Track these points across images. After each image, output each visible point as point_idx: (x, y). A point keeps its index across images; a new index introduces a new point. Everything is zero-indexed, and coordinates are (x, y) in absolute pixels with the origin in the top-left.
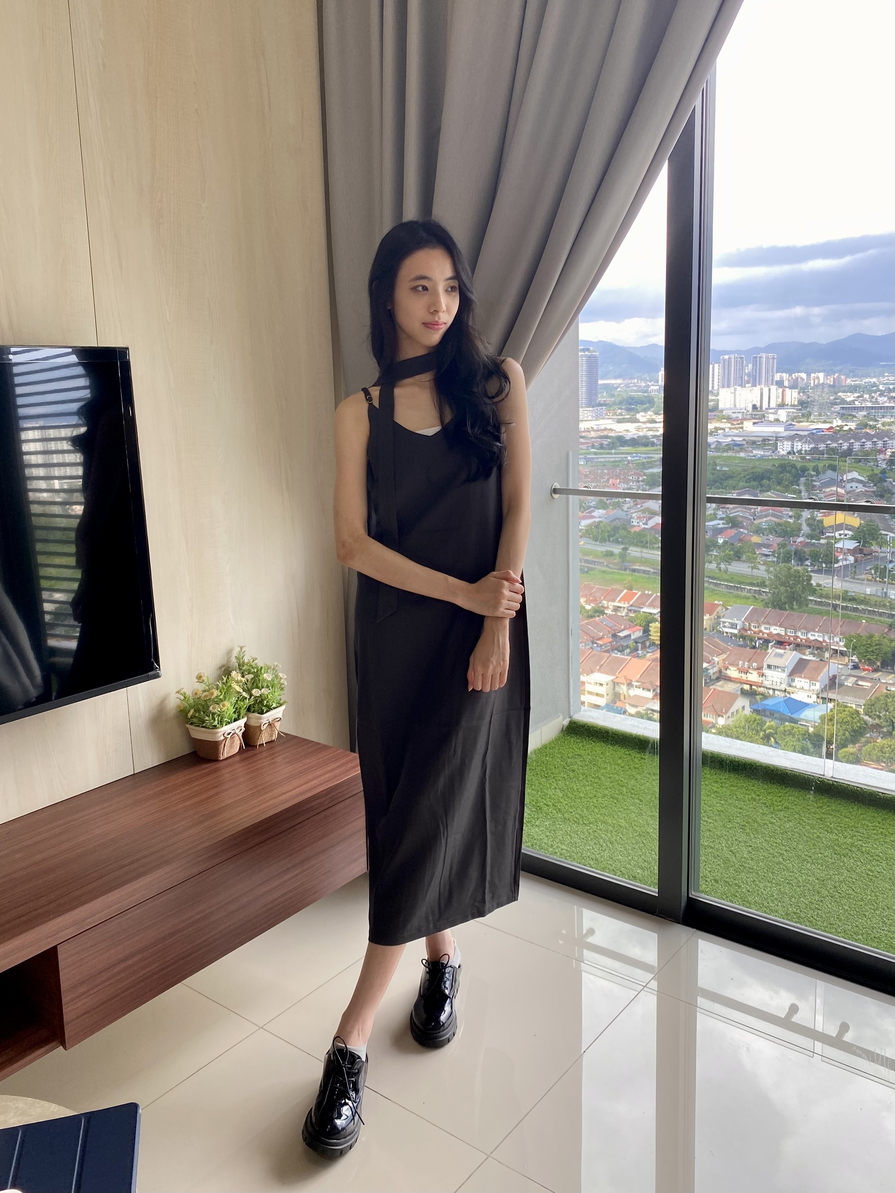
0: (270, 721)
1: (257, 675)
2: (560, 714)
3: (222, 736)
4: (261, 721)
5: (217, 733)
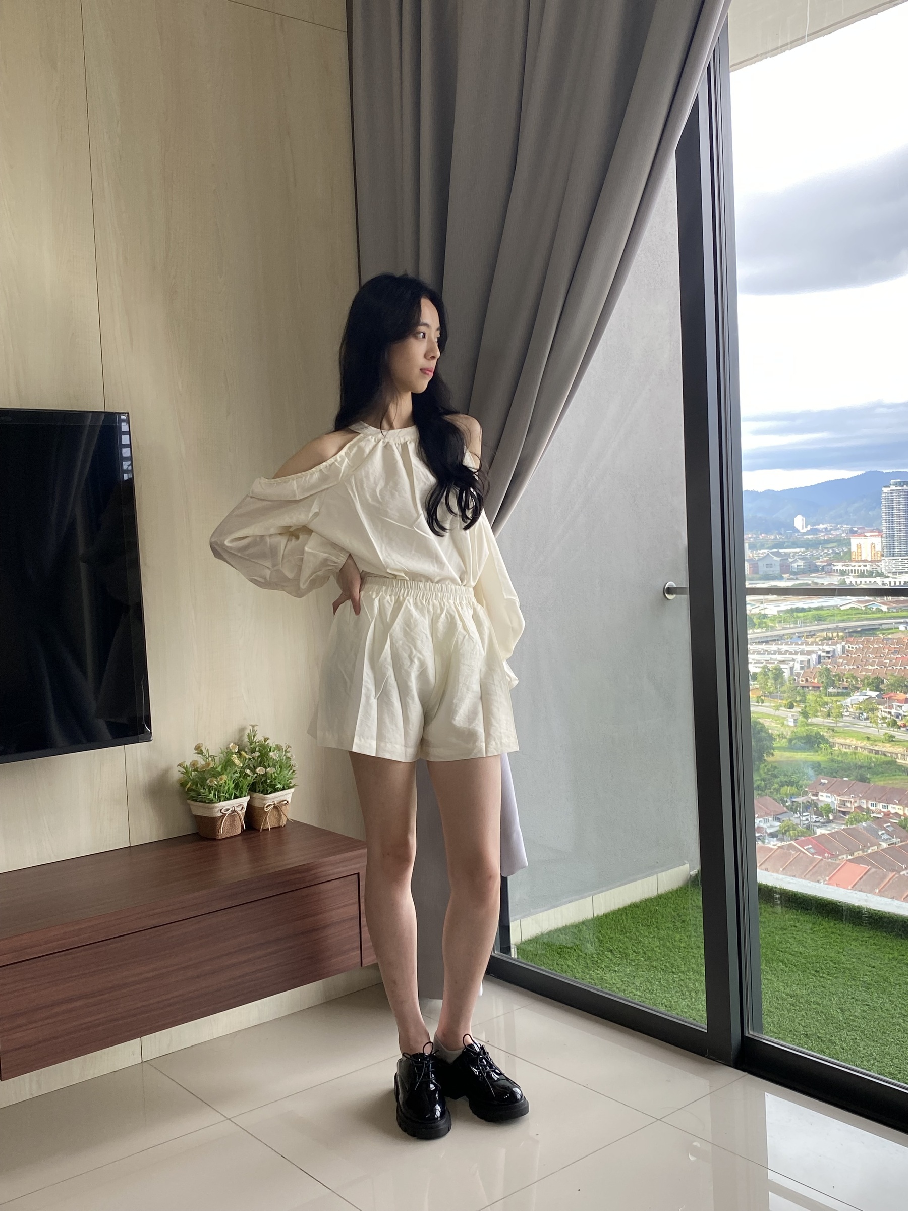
0: (276, 803)
1: (265, 753)
3: (220, 812)
4: (265, 802)
5: (213, 808)
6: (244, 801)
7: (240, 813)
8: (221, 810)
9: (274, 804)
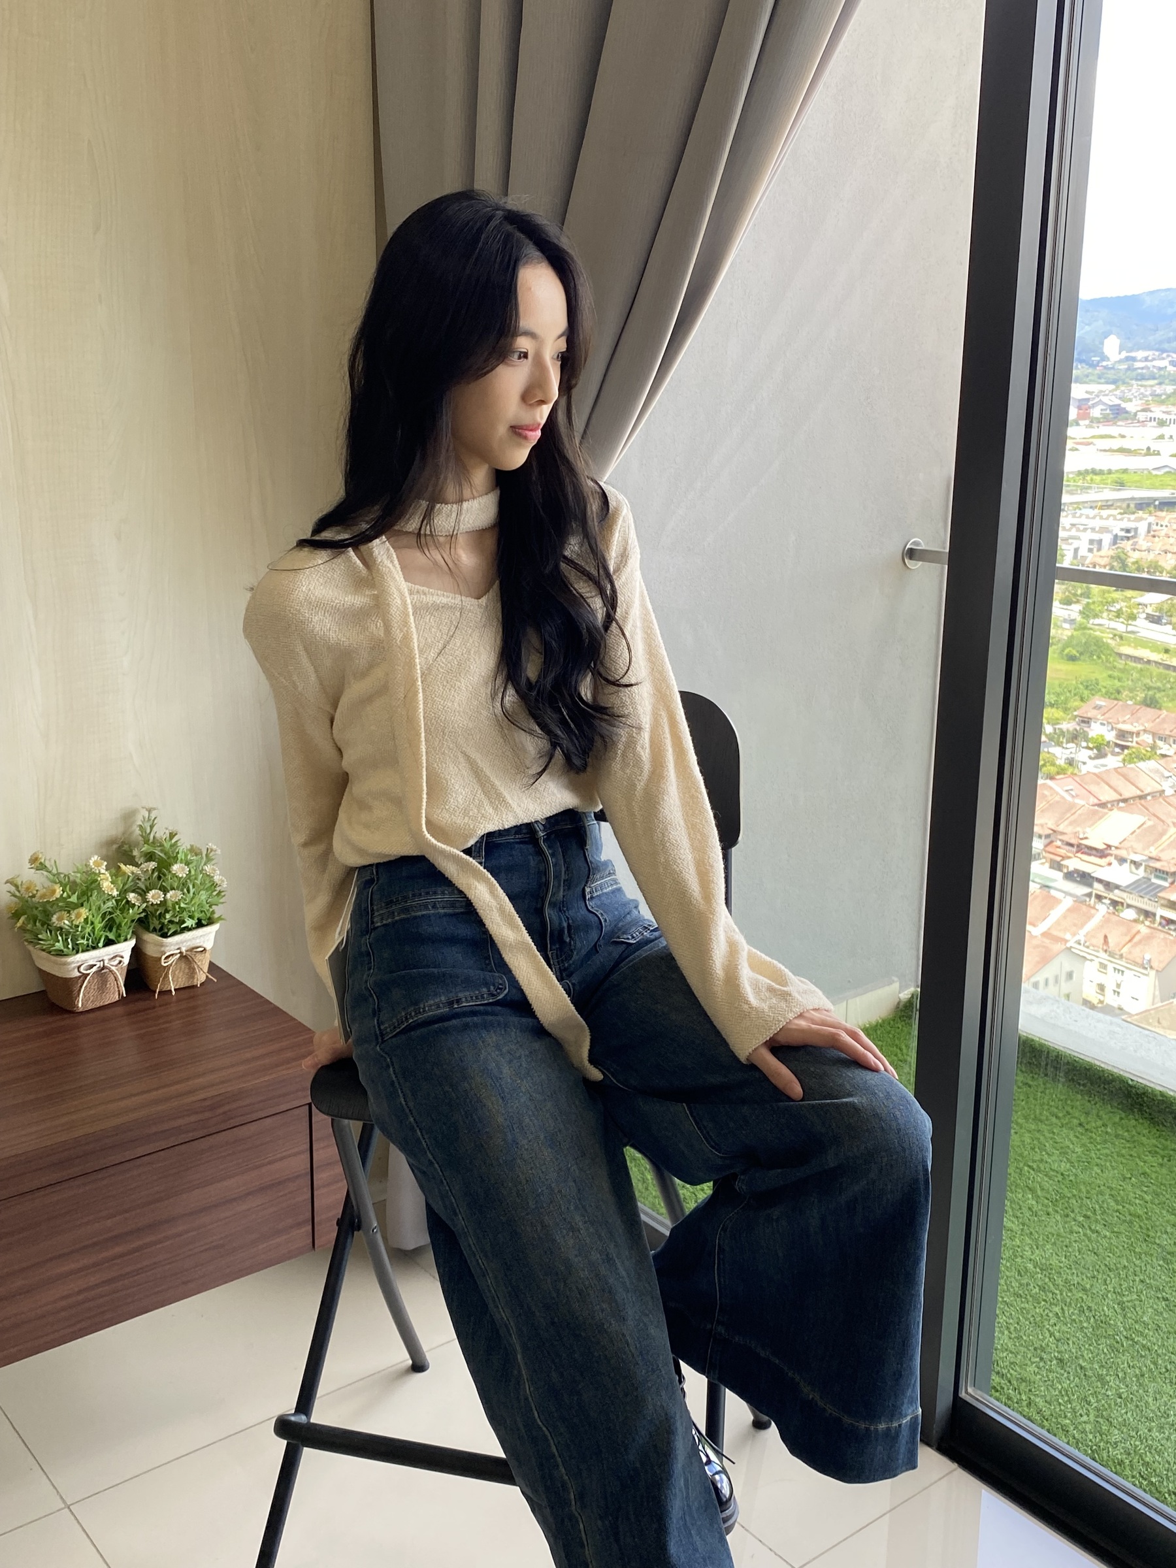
0: (183, 950)
1: (164, 866)
2: (895, 979)
3: (76, 970)
4: (163, 949)
5: (65, 964)
6: (125, 949)
7: (113, 968)
8: (79, 967)
9: (181, 953)
